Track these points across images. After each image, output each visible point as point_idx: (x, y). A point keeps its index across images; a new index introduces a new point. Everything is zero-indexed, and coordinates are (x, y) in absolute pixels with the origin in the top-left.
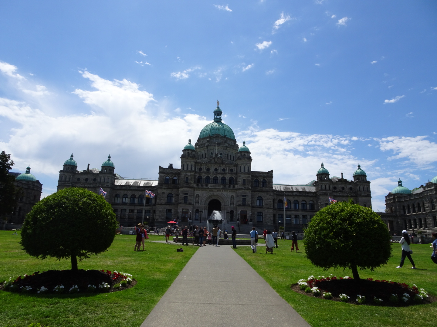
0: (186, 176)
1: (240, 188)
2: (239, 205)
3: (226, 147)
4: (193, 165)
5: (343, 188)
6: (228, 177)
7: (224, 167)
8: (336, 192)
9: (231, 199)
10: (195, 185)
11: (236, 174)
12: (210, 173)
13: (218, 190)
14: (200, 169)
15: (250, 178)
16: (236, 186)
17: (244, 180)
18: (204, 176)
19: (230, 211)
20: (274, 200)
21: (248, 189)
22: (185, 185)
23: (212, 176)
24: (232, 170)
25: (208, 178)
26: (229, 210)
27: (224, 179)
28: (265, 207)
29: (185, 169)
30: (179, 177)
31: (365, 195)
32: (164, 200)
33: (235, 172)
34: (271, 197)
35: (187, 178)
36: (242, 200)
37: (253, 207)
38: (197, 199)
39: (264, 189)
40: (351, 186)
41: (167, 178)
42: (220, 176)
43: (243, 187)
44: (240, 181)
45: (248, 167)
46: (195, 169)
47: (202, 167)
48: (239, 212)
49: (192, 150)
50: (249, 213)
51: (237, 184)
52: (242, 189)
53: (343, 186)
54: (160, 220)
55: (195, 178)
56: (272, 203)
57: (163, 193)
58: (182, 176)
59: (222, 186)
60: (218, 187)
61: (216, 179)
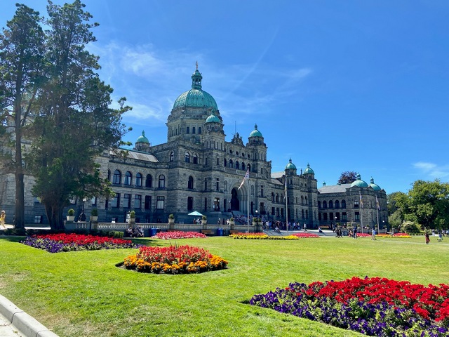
0: (218, 157)
6: (246, 163)
7: (244, 152)
9: (251, 189)
10: (225, 169)
11: (254, 161)
12: (233, 157)
16: (257, 175)
17: (262, 169)
18: (228, 159)
22: (217, 168)
23: (234, 160)
24: (249, 156)
26: (250, 201)
27: (243, 164)
30: (200, 155)
33: (252, 158)
36: (261, 191)
40: (306, 183)
41: (187, 154)
42: (240, 161)
43: (261, 177)
44: (259, 169)
48: (259, 204)
50: (266, 205)
51: (256, 172)
53: (302, 182)
54: (182, 211)
57: (184, 174)
61: (238, 163)
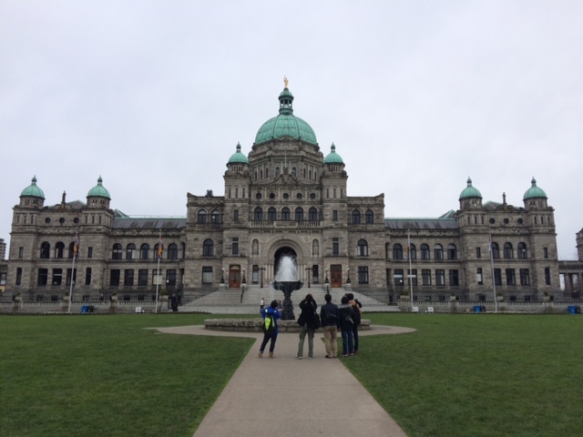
0: (235, 208)
1: (329, 225)
2: (328, 256)
3: (303, 157)
4: (247, 189)
5: (506, 221)
6: (306, 208)
7: (300, 191)
8: (495, 228)
9: (313, 246)
10: (250, 225)
11: (321, 202)
12: (275, 203)
13: (291, 231)
14: (259, 196)
15: (345, 209)
16: (321, 223)
17: (335, 212)
18: (266, 209)
19: (311, 267)
20: (387, 244)
21: (342, 228)
22: (233, 224)
23: (279, 209)
24: (313, 196)
25: (272, 211)
26: (311, 264)
27: (299, 211)
28: (372, 257)
29: (233, 196)
30: (222, 210)
31: (545, 231)
32: (199, 252)
33: (319, 198)
34: (382, 239)
35: (236, 211)
36: (332, 246)
37: (351, 258)
38: (255, 248)
39: (370, 227)
40: (520, 217)
41: (202, 213)
42: (293, 208)
43: (333, 225)
44: (328, 213)
45: (342, 190)
46: (250, 196)
47: (262, 192)
48: (328, 268)
49: (243, 164)
50: (345, 269)
51: (322, 219)
52: (331, 228)
53: (506, 216)
54: (192, 286)
55: (250, 212)
56: (384, 249)
57: (196, 239)
58: (227, 208)
59: (297, 224)
60: (291, 225)
61: (286, 212)
